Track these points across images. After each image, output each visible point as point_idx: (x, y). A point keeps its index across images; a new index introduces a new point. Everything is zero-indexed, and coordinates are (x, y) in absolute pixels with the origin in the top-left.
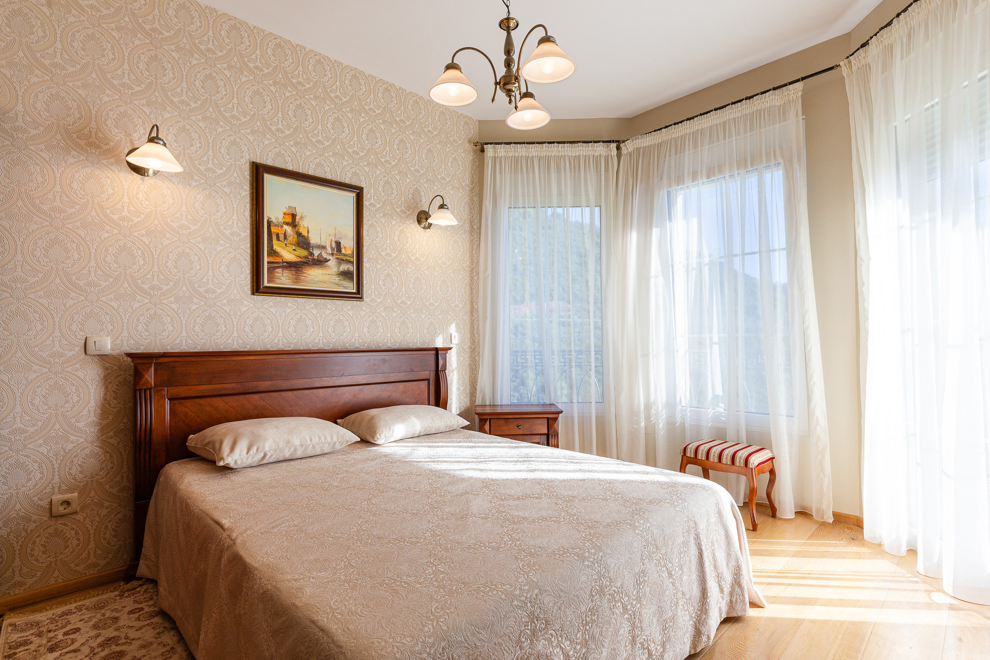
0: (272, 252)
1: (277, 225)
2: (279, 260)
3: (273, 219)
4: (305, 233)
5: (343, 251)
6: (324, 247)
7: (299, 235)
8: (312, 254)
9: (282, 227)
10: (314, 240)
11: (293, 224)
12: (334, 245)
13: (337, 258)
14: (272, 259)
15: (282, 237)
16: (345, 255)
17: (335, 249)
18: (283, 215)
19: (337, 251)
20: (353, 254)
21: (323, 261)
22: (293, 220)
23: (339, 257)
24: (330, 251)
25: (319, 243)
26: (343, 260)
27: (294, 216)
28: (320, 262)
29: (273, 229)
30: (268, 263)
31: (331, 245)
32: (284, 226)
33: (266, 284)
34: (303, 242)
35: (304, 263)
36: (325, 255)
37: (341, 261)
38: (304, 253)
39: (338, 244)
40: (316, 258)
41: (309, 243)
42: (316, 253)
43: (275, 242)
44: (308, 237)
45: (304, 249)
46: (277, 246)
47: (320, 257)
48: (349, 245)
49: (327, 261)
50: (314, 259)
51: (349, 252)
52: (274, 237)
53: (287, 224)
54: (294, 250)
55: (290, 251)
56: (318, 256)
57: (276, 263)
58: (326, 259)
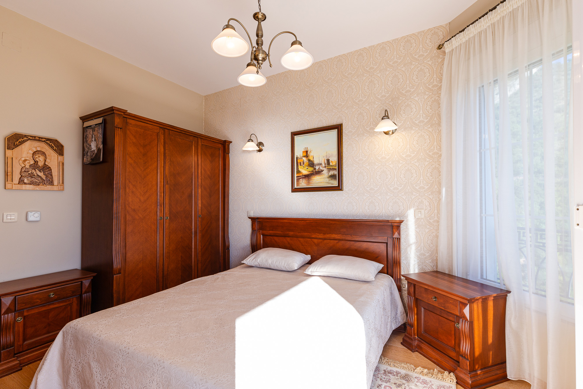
0: (298, 172)
1: (300, 159)
2: (301, 175)
3: (299, 156)
4: (312, 159)
5: (331, 164)
6: (321, 164)
7: (309, 160)
8: (315, 169)
9: (302, 158)
10: (316, 161)
11: (307, 156)
12: (326, 162)
13: (328, 169)
14: (298, 175)
15: (302, 163)
16: (332, 166)
17: (327, 164)
18: (302, 153)
19: (328, 165)
20: (336, 164)
21: (320, 172)
22: (306, 154)
23: (328, 167)
24: (324, 165)
25: (318, 162)
26: (331, 169)
27: (307, 152)
28: (319, 172)
29: (299, 161)
30: (297, 177)
31: (324, 162)
32: (303, 158)
33: (296, 187)
34: (311, 164)
35: (312, 174)
36: (321, 168)
37: (329, 170)
38: (311, 169)
39: (328, 161)
40: (317, 170)
41: (314, 164)
42: (317, 168)
43: (299, 166)
44: (313, 161)
45: (312, 167)
46: (300, 169)
47: (319, 170)
48: (334, 160)
49: (322, 171)
50: (316, 171)
51: (334, 164)
52: (299, 164)
53: (304, 157)
54: (307, 169)
55: (305, 169)
56: (318, 170)
57: (300, 176)
58: (322, 170)
